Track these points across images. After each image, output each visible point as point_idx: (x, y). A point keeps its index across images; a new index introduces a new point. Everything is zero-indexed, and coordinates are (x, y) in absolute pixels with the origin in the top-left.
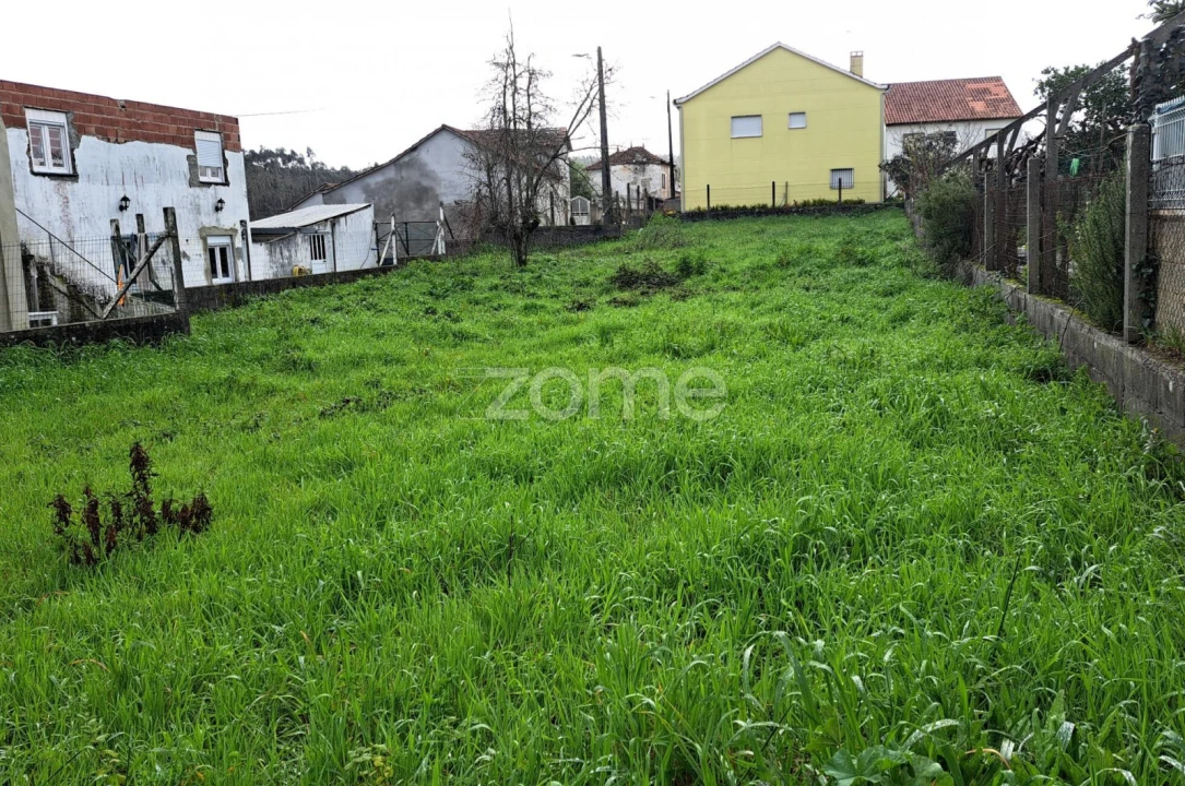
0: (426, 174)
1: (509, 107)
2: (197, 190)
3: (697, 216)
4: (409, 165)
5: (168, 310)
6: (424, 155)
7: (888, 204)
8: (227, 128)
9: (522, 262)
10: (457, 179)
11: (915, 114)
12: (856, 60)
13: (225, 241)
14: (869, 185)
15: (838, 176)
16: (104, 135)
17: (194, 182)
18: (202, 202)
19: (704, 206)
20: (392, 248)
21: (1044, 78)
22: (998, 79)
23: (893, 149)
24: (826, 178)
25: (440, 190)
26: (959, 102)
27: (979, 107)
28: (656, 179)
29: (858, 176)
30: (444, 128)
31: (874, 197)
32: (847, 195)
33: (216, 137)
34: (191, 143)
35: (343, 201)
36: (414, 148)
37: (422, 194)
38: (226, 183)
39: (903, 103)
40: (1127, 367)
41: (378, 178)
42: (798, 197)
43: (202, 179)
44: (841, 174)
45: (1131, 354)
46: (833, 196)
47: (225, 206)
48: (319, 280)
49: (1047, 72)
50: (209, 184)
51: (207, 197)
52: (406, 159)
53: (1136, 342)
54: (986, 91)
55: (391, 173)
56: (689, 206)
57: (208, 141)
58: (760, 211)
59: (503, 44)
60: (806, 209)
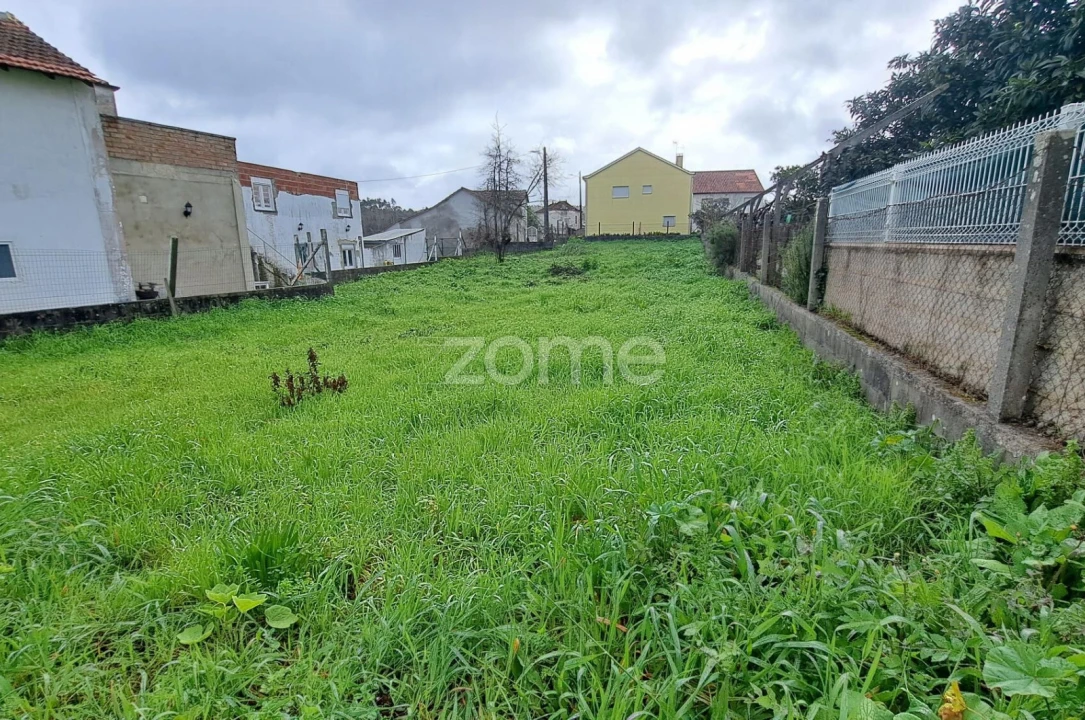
0: (454, 214)
1: (497, 178)
2: (337, 221)
3: (593, 238)
4: (443, 209)
5: (323, 282)
6: (451, 203)
7: (692, 236)
8: (352, 188)
9: (502, 261)
10: (469, 217)
11: (709, 189)
12: (680, 158)
13: (352, 246)
14: (683, 225)
15: (667, 219)
16: (290, 191)
17: (335, 216)
18: (339, 227)
19: (597, 234)
20: (435, 252)
21: (776, 172)
22: (753, 171)
23: (697, 207)
24: (661, 221)
25: (460, 222)
26: (732, 183)
27: (742, 186)
28: (572, 220)
29: (678, 221)
30: (462, 189)
31: (686, 232)
32: (671, 230)
33: (347, 193)
34: (333, 196)
35: (410, 227)
36: (446, 200)
37: (450, 224)
38: (351, 217)
39: (704, 182)
40: (808, 324)
41: (427, 216)
42: (645, 231)
43: (340, 215)
45: (811, 317)
46: (664, 231)
47: (351, 229)
48: (397, 268)
49: (777, 168)
50: (343, 217)
51: (342, 224)
52: (443, 205)
53: (814, 311)
54: (746, 177)
55: (434, 212)
56: (589, 233)
57: (342, 195)
58: (626, 237)
59: (494, 145)
60: (650, 237)
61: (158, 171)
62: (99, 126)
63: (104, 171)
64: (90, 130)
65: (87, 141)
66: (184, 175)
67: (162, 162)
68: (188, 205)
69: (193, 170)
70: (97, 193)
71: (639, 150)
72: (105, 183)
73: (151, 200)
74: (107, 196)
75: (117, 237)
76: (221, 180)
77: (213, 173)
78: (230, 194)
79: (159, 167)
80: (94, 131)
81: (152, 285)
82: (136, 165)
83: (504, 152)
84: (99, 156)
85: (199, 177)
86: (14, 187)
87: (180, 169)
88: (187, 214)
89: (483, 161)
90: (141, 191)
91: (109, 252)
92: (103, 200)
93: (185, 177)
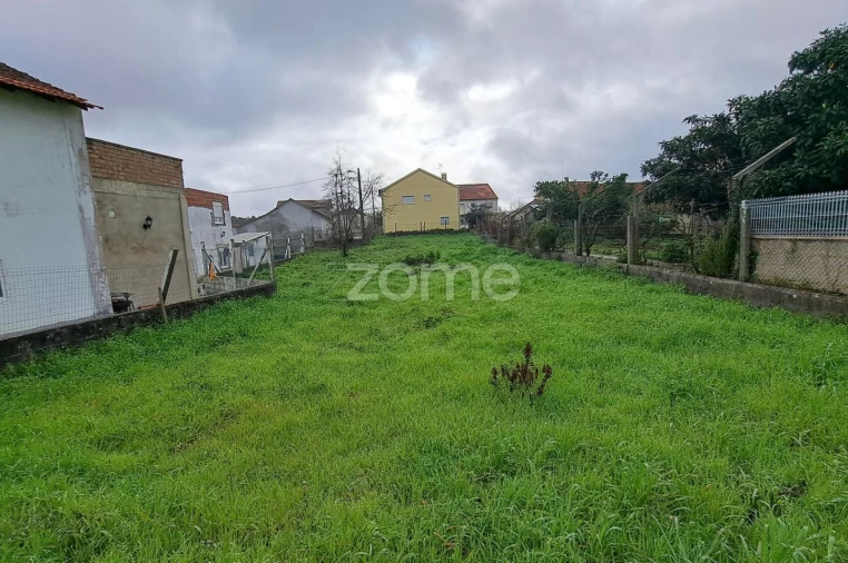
0: (283, 219)
2: (215, 228)
3: (388, 234)
4: (274, 216)
5: (268, 282)
6: (282, 211)
7: (462, 231)
8: (224, 200)
12: (444, 175)
17: (214, 225)
18: (216, 233)
19: (394, 231)
20: (289, 251)
22: (488, 184)
24: (440, 220)
25: (289, 226)
26: (475, 193)
27: (482, 195)
29: (452, 220)
30: (290, 200)
31: (456, 228)
32: (448, 227)
33: (220, 204)
34: (211, 207)
36: (277, 208)
37: (281, 227)
38: (225, 225)
39: (466, 192)
41: (262, 221)
42: (429, 228)
43: (216, 223)
44: (445, 220)
46: (443, 227)
47: (225, 235)
50: (219, 225)
51: (218, 230)
52: (274, 213)
54: (485, 189)
55: (267, 219)
56: (387, 231)
57: (217, 206)
58: (415, 233)
59: (335, 167)
60: (432, 232)
61: (122, 188)
62: (85, 147)
63: (87, 188)
64: (77, 151)
65: (74, 160)
66: (143, 192)
67: (126, 180)
68: (149, 219)
69: (150, 187)
70: (81, 209)
71: (419, 170)
72: (88, 201)
73: (118, 215)
74: (90, 212)
75: (97, 251)
76: (172, 196)
77: (166, 189)
78: (178, 208)
79: (124, 184)
80: (80, 150)
81: (127, 295)
82: (106, 182)
83: (344, 171)
84: (84, 174)
85: (155, 194)
86: (6, 204)
87: (141, 186)
88: (146, 227)
89: (329, 179)
90: (110, 207)
91: (91, 265)
92: (86, 216)
93: (145, 194)
